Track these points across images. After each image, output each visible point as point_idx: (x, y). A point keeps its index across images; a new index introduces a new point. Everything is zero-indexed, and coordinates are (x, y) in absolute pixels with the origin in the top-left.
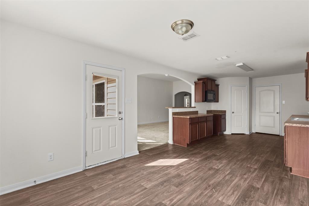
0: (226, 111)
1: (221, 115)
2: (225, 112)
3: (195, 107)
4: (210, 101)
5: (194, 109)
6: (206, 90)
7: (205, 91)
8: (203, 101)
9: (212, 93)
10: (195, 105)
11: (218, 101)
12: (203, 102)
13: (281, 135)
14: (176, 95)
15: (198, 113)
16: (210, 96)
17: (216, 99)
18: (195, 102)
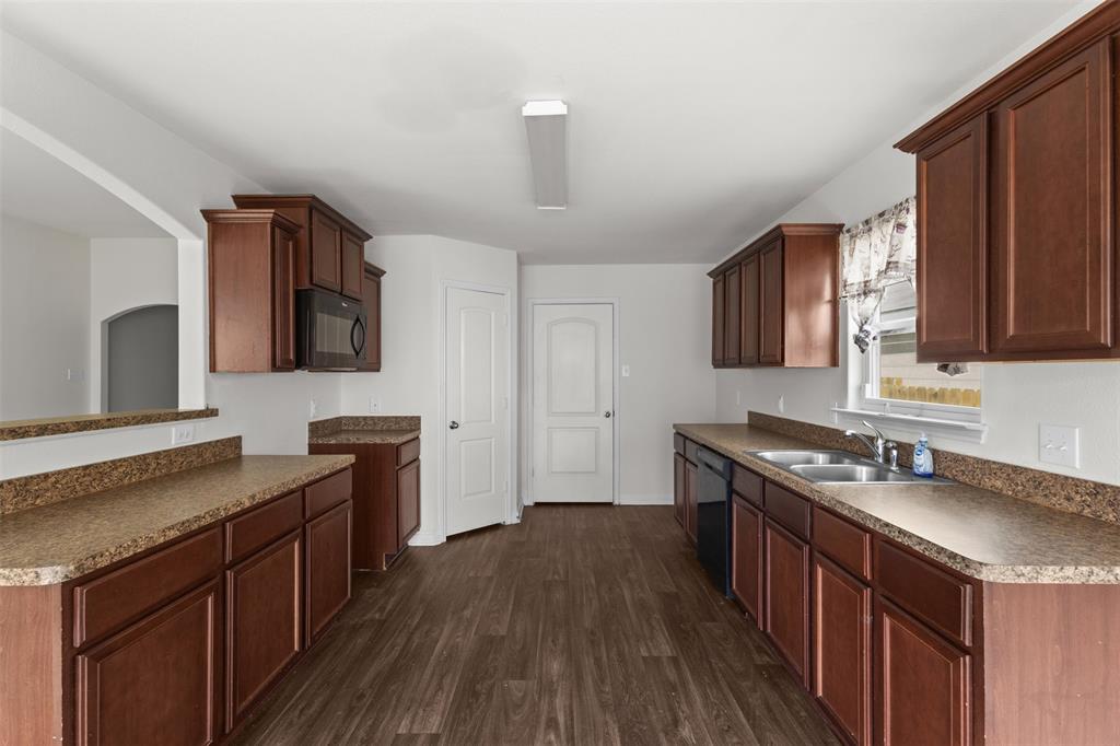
0: (419, 418)
1: (398, 448)
2: (413, 424)
3: (210, 413)
4: (332, 363)
5: (202, 423)
6: (306, 285)
7: (297, 293)
8: (277, 366)
9: (344, 314)
10: (207, 397)
11: (375, 366)
12: (275, 368)
13: (616, 503)
14: (114, 326)
15: (239, 457)
16: (332, 331)
17: (365, 356)
18: (213, 368)
